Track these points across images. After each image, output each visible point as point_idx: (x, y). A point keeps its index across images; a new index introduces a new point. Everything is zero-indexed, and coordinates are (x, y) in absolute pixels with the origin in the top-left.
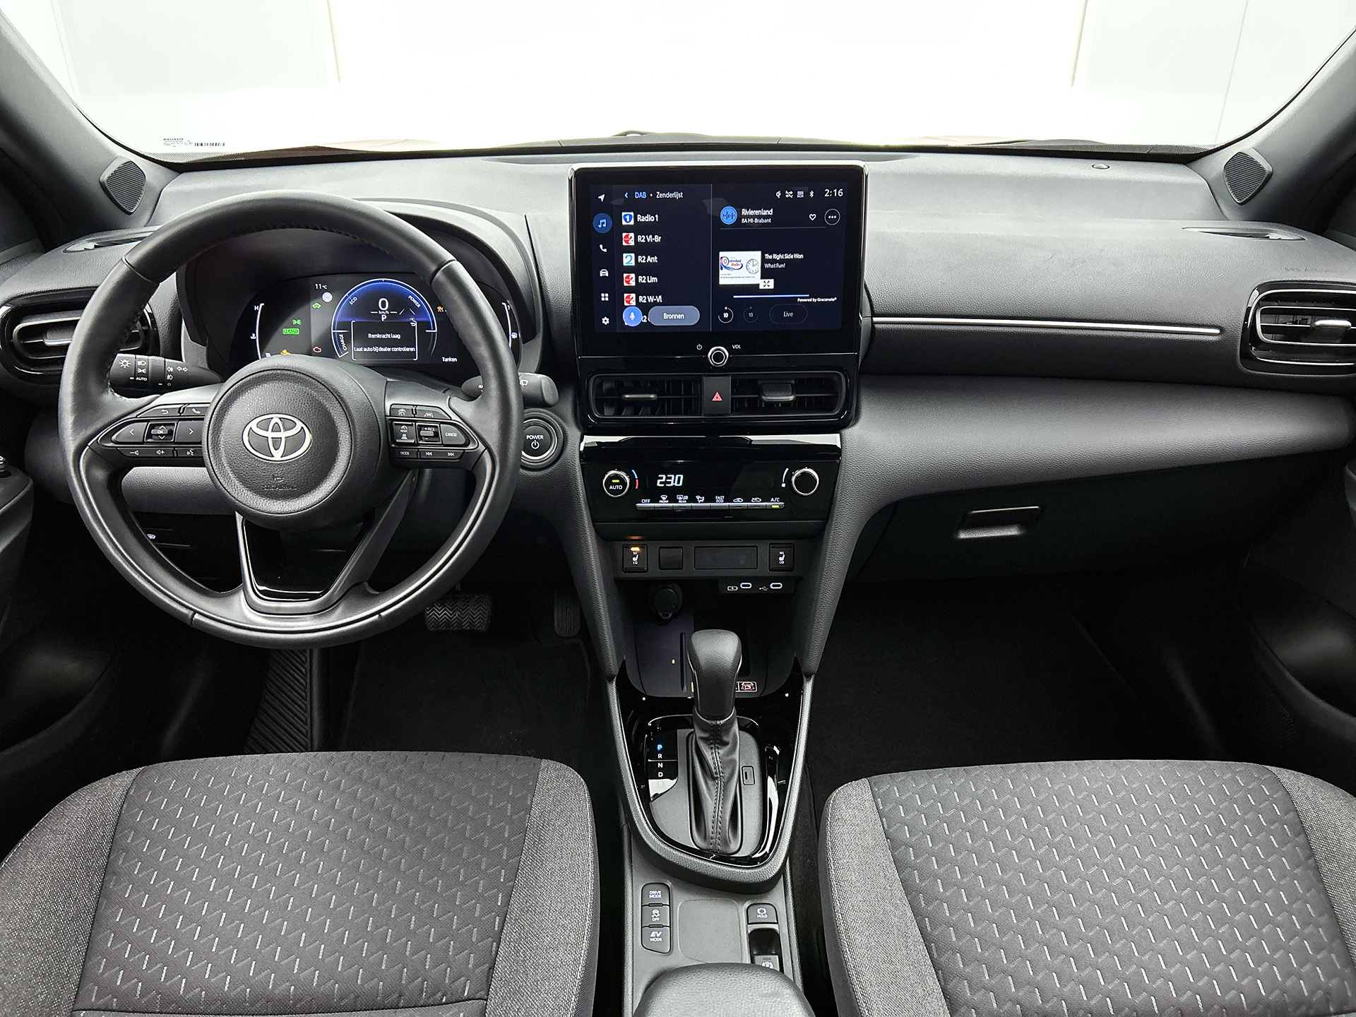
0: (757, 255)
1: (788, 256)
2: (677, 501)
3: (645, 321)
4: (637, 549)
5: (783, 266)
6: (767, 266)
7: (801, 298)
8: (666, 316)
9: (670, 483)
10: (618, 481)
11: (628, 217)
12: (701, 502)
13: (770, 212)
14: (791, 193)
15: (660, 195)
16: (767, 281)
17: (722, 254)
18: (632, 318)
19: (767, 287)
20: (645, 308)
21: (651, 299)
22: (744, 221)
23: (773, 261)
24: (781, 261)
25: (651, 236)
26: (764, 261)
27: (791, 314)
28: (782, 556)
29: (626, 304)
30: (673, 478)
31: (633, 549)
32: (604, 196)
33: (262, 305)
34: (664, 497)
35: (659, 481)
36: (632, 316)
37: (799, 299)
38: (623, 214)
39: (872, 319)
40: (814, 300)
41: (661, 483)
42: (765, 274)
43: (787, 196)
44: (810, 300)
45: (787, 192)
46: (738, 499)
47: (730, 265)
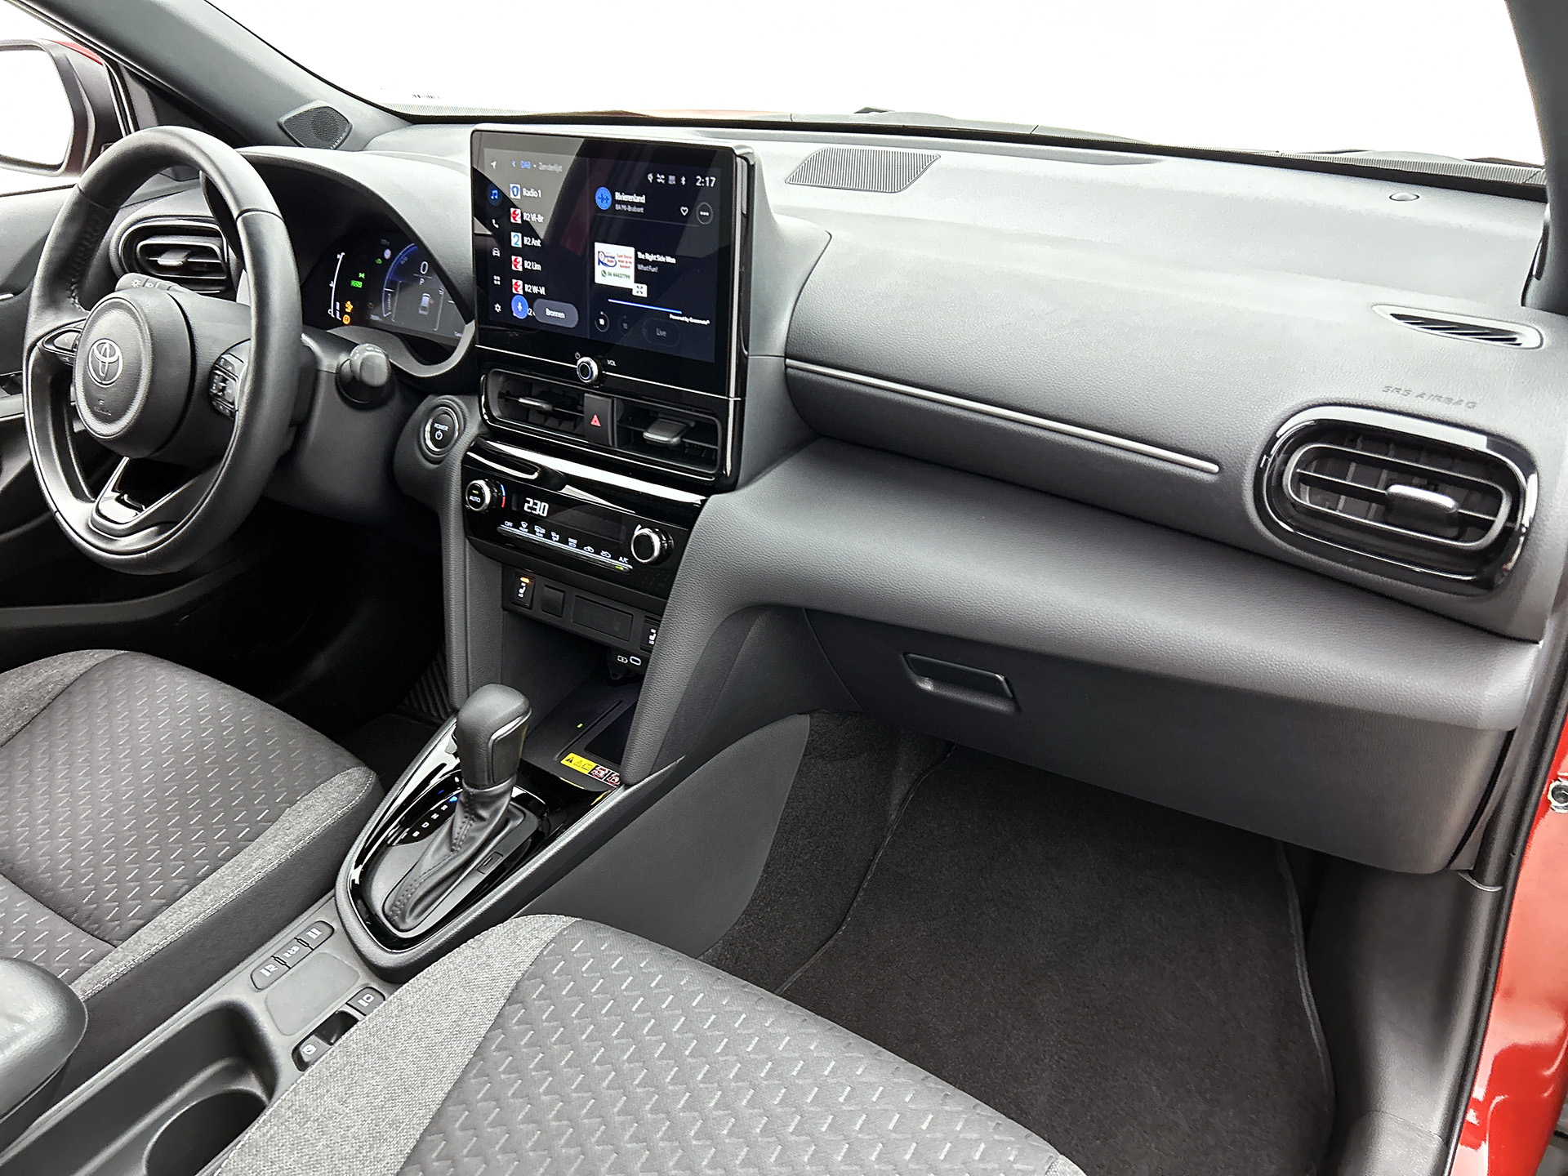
0: (630, 251)
1: (661, 259)
2: (534, 532)
3: (530, 314)
4: (527, 581)
5: (654, 270)
6: (641, 267)
7: (674, 314)
8: (548, 312)
9: (535, 510)
10: (477, 492)
11: (515, 190)
12: (556, 541)
13: (642, 199)
14: (663, 177)
15: (543, 167)
16: (640, 285)
17: (598, 246)
18: (520, 309)
19: (639, 294)
20: (530, 298)
21: (535, 289)
22: (618, 207)
23: (646, 262)
24: (654, 263)
25: (535, 215)
26: (638, 261)
27: (664, 333)
28: (652, 634)
29: (514, 291)
30: (539, 505)
31: (522, 579)
32: (495, 162)
33: (343, 254)
34: (524, 525)
35: (526, 505)
36: (520, 307)
37: (671, 316)
38: (512, 185)
39: (785, 361)
40: (687, 320)
41: (529, 508)
42: (640, 277)
43: (659, 180)
44: (682, 319)
45: (658, 176)
46: (589, 548)
47: (605, 261)
